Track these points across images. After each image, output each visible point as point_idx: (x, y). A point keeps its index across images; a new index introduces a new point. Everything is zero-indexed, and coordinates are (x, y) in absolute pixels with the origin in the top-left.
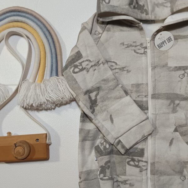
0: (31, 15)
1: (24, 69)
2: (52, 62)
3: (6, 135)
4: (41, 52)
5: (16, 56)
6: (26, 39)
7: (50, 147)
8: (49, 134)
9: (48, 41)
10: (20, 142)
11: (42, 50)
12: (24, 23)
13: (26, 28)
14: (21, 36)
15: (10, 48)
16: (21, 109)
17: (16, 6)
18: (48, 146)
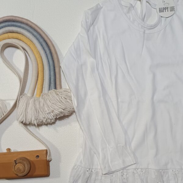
0: (27, 24)
1: (22, 83)
2: (50, 75)
3: (5, 151)
4: (39, 65)
5: (12, 70)
6: (22, 51)
7: (50, 163)
8: (50, 151)
9: (46, 52)
10: (20, 159)
11: (39, 62)
12: (20, 34)
13: (21, 39)
14: (17, 48)
15: (6, 61)
16: (20, 125)
17: (11, 15)
18: (48, 162)
